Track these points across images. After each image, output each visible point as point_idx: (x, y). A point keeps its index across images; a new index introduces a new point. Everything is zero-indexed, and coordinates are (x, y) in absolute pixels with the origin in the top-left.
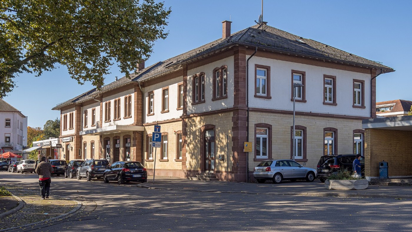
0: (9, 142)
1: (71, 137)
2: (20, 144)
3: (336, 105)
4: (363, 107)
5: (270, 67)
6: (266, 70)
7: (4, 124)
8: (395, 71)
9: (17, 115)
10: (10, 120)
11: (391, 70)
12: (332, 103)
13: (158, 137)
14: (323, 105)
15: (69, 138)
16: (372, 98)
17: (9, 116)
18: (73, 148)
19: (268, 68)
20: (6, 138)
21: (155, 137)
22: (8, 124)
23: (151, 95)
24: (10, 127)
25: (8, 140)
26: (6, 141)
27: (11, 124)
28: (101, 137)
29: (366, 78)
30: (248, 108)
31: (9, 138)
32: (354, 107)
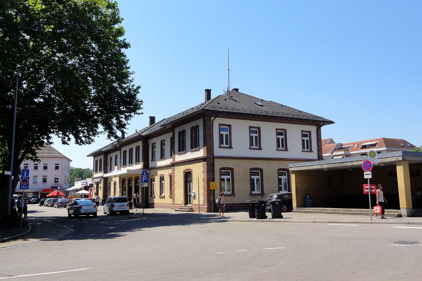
0: (57, 182)
1: (100, 178)
2: (66, 183)
3: (287, 150)
4: (311, 151)
5: (231, 125)
6: (228, 127)
7: (54, 168)
8: (335, 123)
9: (64, 160)
10: (58, 164)
11: (331, 122)
12: (285, 149)
13: (146, 179)
14: (276, 151)
15: (98, 179)
16: (319, 144)
17: (58, 161)
18: (102, 187)
19: (230, 126)
20: (56, 179)
21: (143, 179)
22: (57, 168)
23: (154, 145)
24: (59, 170)
25: (56, 180)
26: (55, 182)
27: (60, 168)
28: (120, 178)
29: (313, 129)
30: (214, 156)
31: (57, 179)
32: (303, 151)
